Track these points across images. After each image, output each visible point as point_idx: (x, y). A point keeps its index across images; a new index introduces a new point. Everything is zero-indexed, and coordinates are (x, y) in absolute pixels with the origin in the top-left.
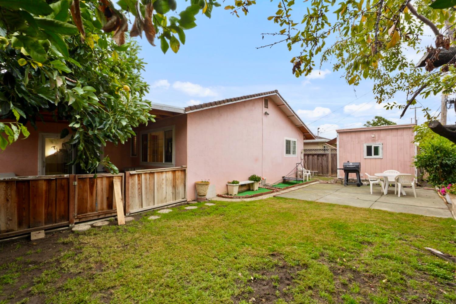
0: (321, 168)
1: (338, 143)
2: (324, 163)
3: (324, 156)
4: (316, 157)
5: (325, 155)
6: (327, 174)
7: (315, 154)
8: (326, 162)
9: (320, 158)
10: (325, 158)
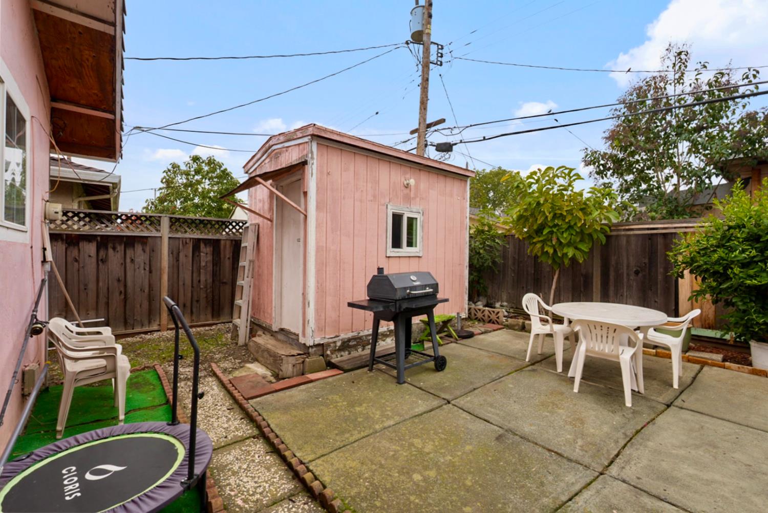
0: (116, 299)
1: (312, 183)
2: (137, 276)
3: (139, 248)
4: (90, 249)
5: (143, 240)
6: (150, 322)
7: (89, 238)
8: (142, 274)
9: (114, 257)
10: (139, 255)
